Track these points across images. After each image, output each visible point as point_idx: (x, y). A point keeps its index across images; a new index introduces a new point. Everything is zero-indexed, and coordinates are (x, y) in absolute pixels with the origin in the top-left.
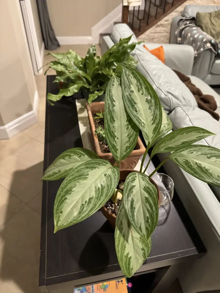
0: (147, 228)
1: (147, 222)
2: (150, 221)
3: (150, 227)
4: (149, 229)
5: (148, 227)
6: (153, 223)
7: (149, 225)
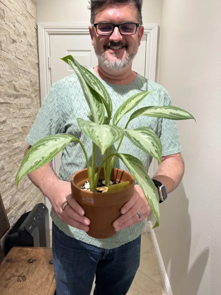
0: (156, 151)
1: (154, 145)
2: (155, 144)
3: (158, 149)
4: (157, 151)
5: (156, 149)
6: (158, 144)
7: (156, 148)
